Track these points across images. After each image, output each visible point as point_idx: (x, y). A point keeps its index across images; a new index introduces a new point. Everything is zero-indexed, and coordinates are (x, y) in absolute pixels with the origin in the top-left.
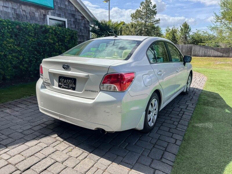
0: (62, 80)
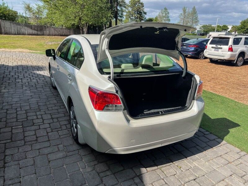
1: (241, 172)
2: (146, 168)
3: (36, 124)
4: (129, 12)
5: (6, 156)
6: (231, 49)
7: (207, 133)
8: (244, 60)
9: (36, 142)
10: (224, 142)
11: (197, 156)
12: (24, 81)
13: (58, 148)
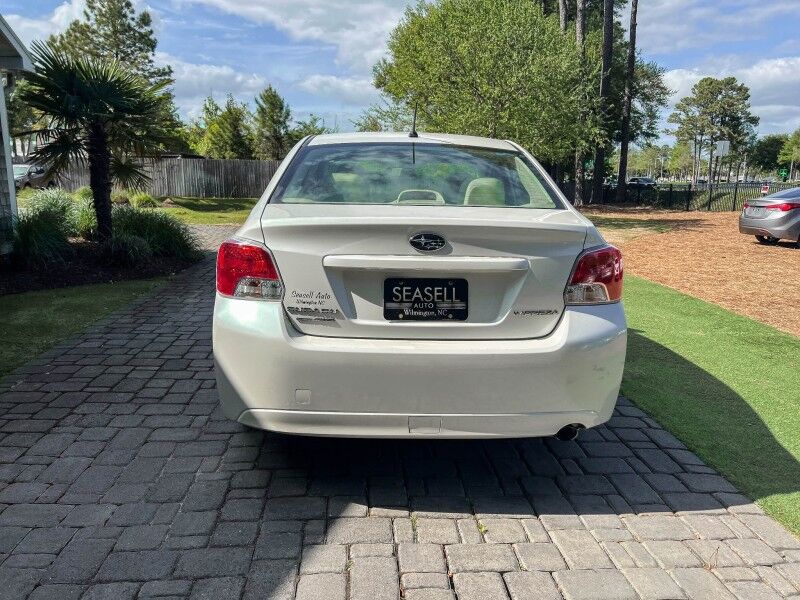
0: (400, 291)
2: (370, 507)
4: (691, 120)
7: (704, 469)
11: (582, 519)
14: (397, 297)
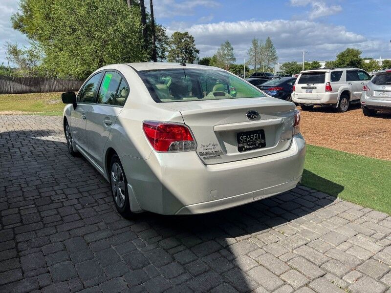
0: (242, 138)
1: (368, 230)
2: (234, 238)
3: (57, 201)
4: (173, 51)
5: (17, 243)
6: (329, 88)
7: (314, 191)
8: (350, 102)
9: (61, 222)
10: (338, 200)
11: (304, 218)
12: (24, 150)
13: (98, 227)
14: (242, 141)
